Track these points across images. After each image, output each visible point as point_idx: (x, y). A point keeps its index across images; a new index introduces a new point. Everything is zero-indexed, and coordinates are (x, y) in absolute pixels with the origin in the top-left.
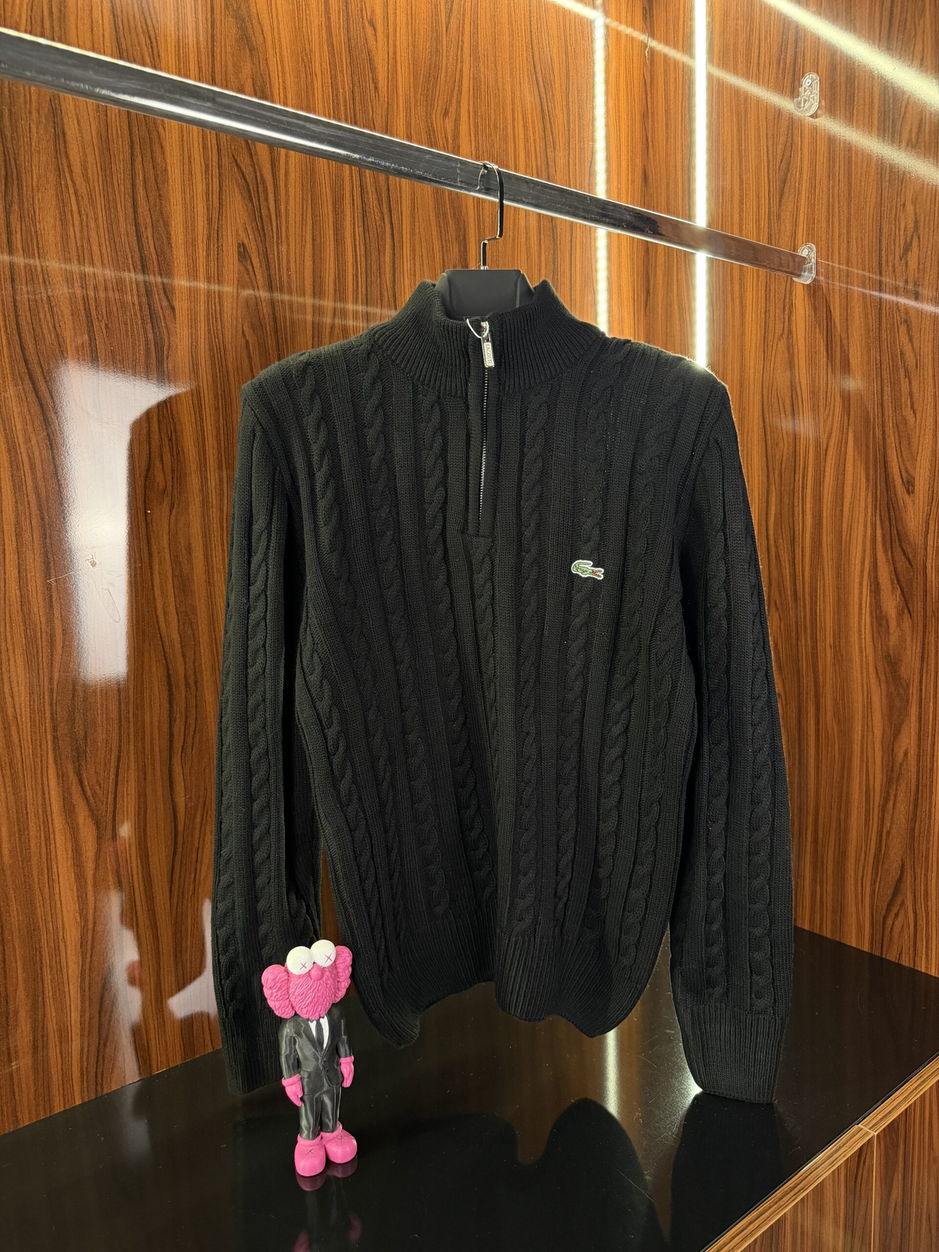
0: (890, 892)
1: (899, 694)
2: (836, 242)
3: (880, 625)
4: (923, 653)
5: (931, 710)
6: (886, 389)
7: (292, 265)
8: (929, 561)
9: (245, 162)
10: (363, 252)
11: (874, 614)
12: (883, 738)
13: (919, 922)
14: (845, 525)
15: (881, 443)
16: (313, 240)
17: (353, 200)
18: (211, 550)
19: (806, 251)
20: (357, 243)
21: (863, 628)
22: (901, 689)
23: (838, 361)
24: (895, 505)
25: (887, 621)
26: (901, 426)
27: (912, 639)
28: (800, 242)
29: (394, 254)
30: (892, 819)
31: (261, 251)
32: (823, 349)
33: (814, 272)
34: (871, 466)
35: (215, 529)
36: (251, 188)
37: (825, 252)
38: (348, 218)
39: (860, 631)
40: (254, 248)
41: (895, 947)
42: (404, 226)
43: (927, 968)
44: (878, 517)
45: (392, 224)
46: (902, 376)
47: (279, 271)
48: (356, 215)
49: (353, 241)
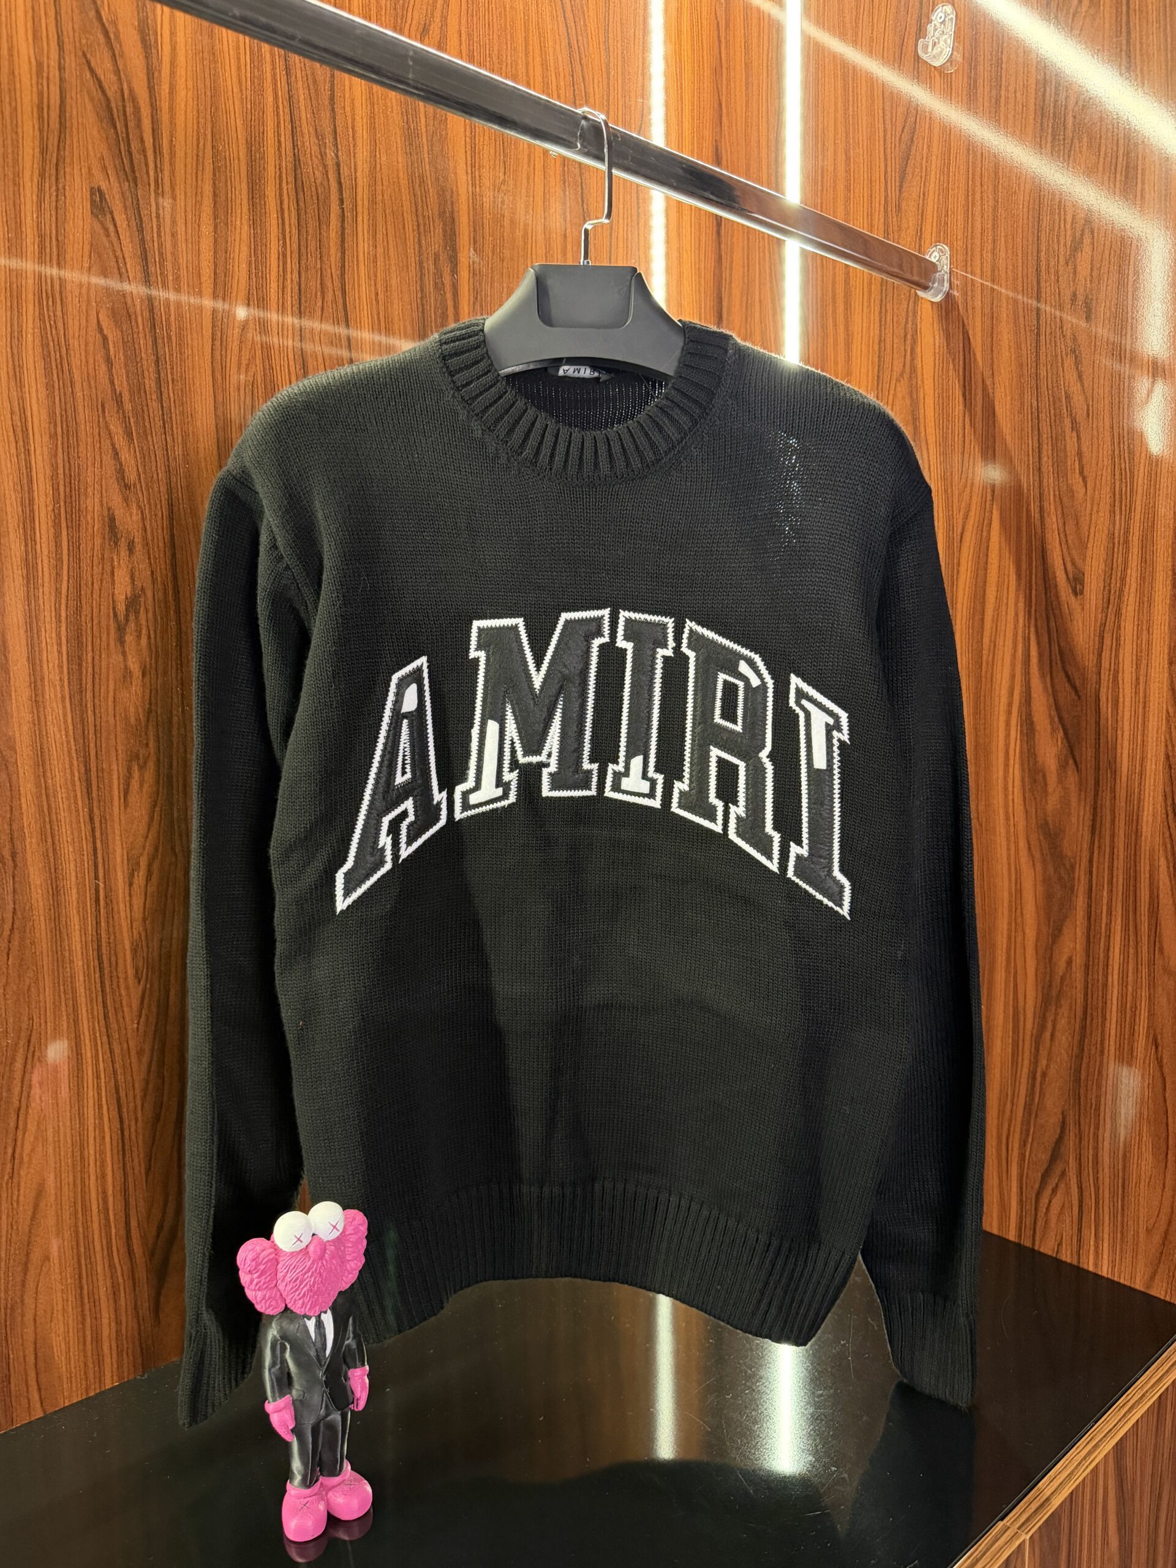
0: (1045, 1157)
1: (1060, 878)
2: (978, 242)
3: (1035, 781)
4: (1094, 820)
5: (1105, 901)
6: (1045, 447)
7: (180, 228)
8: (1103, 690)
9: (103, 65)
10: (294, 221)
11: (1026, 766)
12: (1037, 940)
13: (1086, 1200)
14: (986, 640)
15: (1038, 523)
16: (215, 195)
17: (279, 141)
18: (40, 651)
19: (938, 255)
20: (286, 206)
21: (1010, 785)
22: (1062, 871)
23: (979, 409)
24: (1057, 612)
25: (1044, 776)
26: (1065, 500)
27: (1079, 800)
28: (928, 242)
29: (343, 228)
30: (1049, 1054)
31: (129, 203)
32: (958, 393)
33: (946, 285)
34: (1024, 557)
35: (48, 619)
36: (113, 105)
37: (963, 258)
38: (271, 169)
39: (1006, 789)
40: (117, 197)
41: (1053, 1234)
42: (360, 190)
43: (1096, 1265)
44: (1033, 629)
45: (340, 183)
46: (1068, 430)
47: (159, 235)
48: (284, 165)
49: (279, 202)
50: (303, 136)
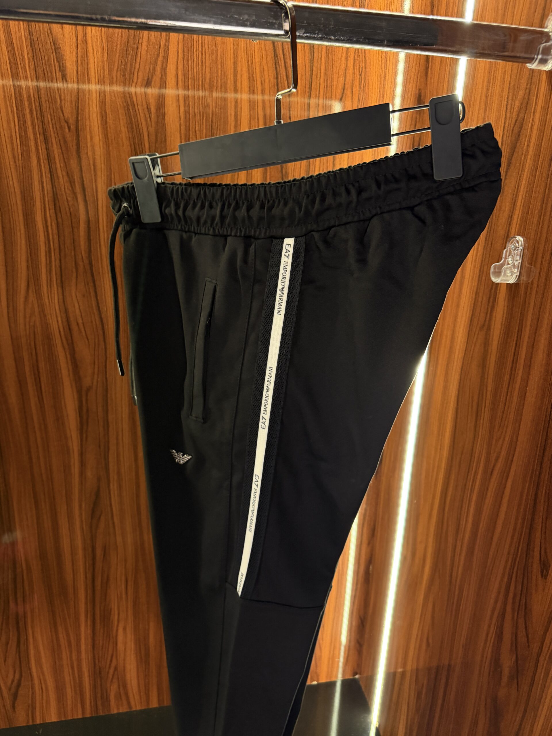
10: (55, 231)
11: (494, 655)
17: (43, 187)
20: (49, 224)
38: (38, 204)
39: (483, 656)
45: (86, 201)
48: (47, 199)
49: (44, 222)
50: (58, 178)
